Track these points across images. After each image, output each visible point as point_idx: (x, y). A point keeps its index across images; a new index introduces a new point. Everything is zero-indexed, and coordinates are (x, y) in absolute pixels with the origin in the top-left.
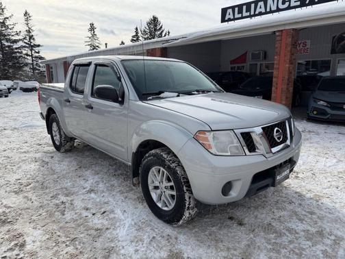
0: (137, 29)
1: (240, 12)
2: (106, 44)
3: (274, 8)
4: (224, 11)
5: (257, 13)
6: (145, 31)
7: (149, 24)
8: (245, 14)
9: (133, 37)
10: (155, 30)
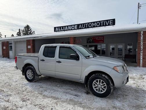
0: (19, 29)
1: (60, 29)
2: (5, 36)
3: (70, 29)
4: (55, 28)
5: (65, 30)
6: (23, 31)
7: (25, 28)
8: (62, 30)
9: (18, 33)
10: (28, 30)
